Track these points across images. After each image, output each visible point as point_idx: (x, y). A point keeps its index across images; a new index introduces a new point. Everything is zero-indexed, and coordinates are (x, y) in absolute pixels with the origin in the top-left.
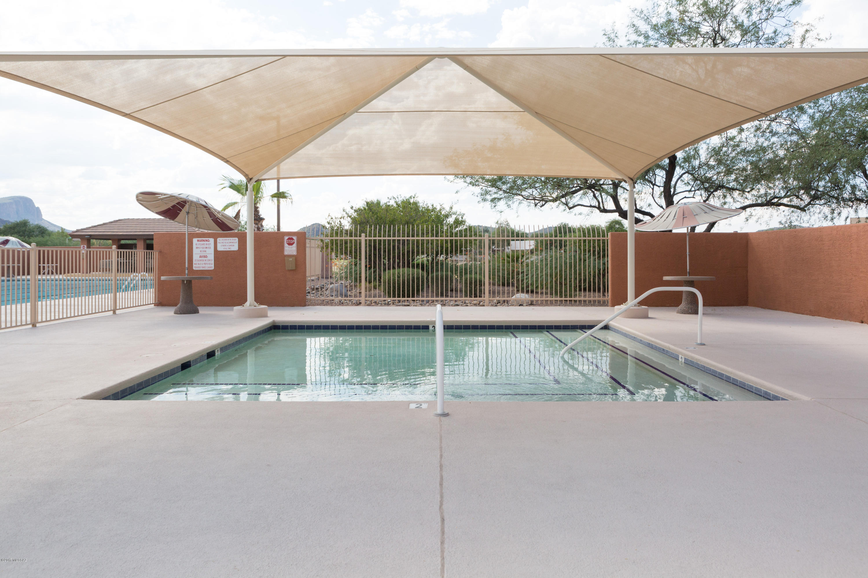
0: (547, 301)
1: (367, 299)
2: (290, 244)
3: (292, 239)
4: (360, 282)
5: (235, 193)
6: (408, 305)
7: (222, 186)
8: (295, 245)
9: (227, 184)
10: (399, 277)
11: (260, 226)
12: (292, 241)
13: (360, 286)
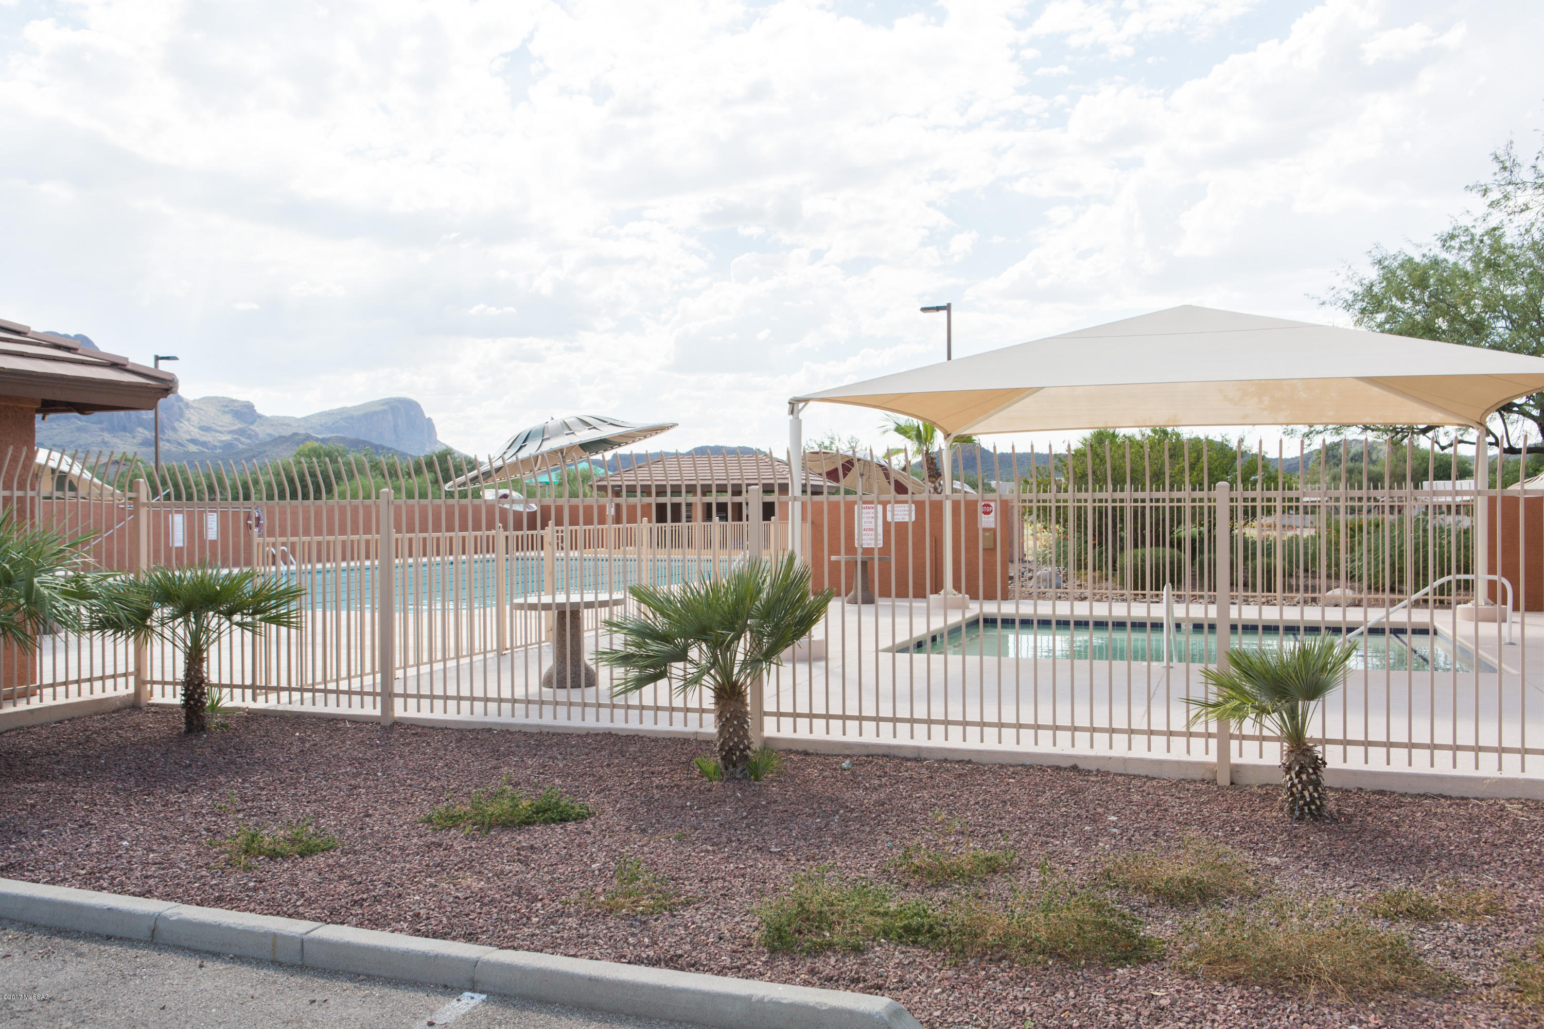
0: (1377, 600)
1: (1096, 591)
2: (986, 513)
3: (989, 506)
4: (1086, 568)
5: (902, 437)
6: (1157, 602)
7: (884, 429)
8: (993, 514)
9: (893, 426)
10: (1143, 561)
11: (937, 485)
12: (988, 509)
13: (1086, 574)
